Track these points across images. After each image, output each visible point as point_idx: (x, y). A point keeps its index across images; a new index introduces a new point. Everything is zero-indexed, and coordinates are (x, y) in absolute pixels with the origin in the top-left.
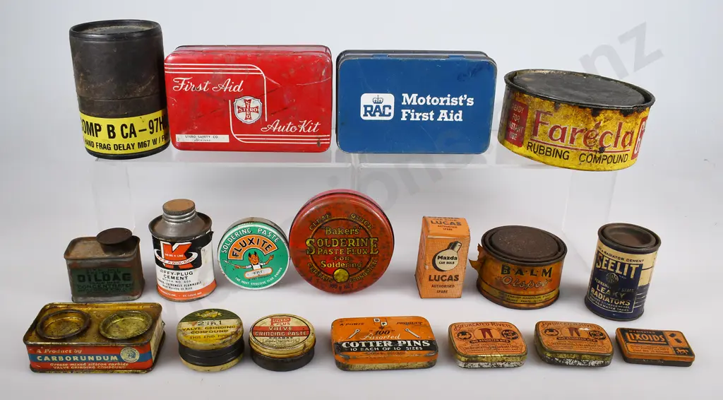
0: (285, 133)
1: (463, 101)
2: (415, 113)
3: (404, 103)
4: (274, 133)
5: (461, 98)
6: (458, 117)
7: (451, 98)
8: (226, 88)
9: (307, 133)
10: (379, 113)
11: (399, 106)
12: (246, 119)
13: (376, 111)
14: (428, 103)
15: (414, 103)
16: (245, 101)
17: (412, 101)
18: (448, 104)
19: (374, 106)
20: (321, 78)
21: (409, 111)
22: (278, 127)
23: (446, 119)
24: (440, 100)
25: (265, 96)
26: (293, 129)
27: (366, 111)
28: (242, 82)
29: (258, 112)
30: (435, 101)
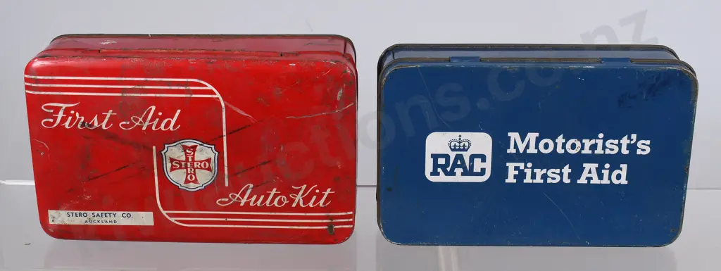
0: (264, 208)
1: (629, 146)
2: (532, 168)
3: (512, 150)
4: (243, 209)
5: (625, 141)
6: (619, 177)
7: (605, 140)
8: (147, 123)
9: (308, 210)
10: (461, 170)
11: (501, 156)
12: (187, 181)
13: (455, 165)
14: (560, 151)
15: (532, 150)
16: (185, 148)
17: (527, 147)
18: (599, 151)
19: (453, 155)
20: (334, 104)
21: (522, 166)
22: (250, 197)
23: (595, 181)
24: (583, 145)
25: (225, 138)
26: (280, 202)
27: (436, 165)
28: (179, 111)
29: (209, 169)
30: (573, 146)
